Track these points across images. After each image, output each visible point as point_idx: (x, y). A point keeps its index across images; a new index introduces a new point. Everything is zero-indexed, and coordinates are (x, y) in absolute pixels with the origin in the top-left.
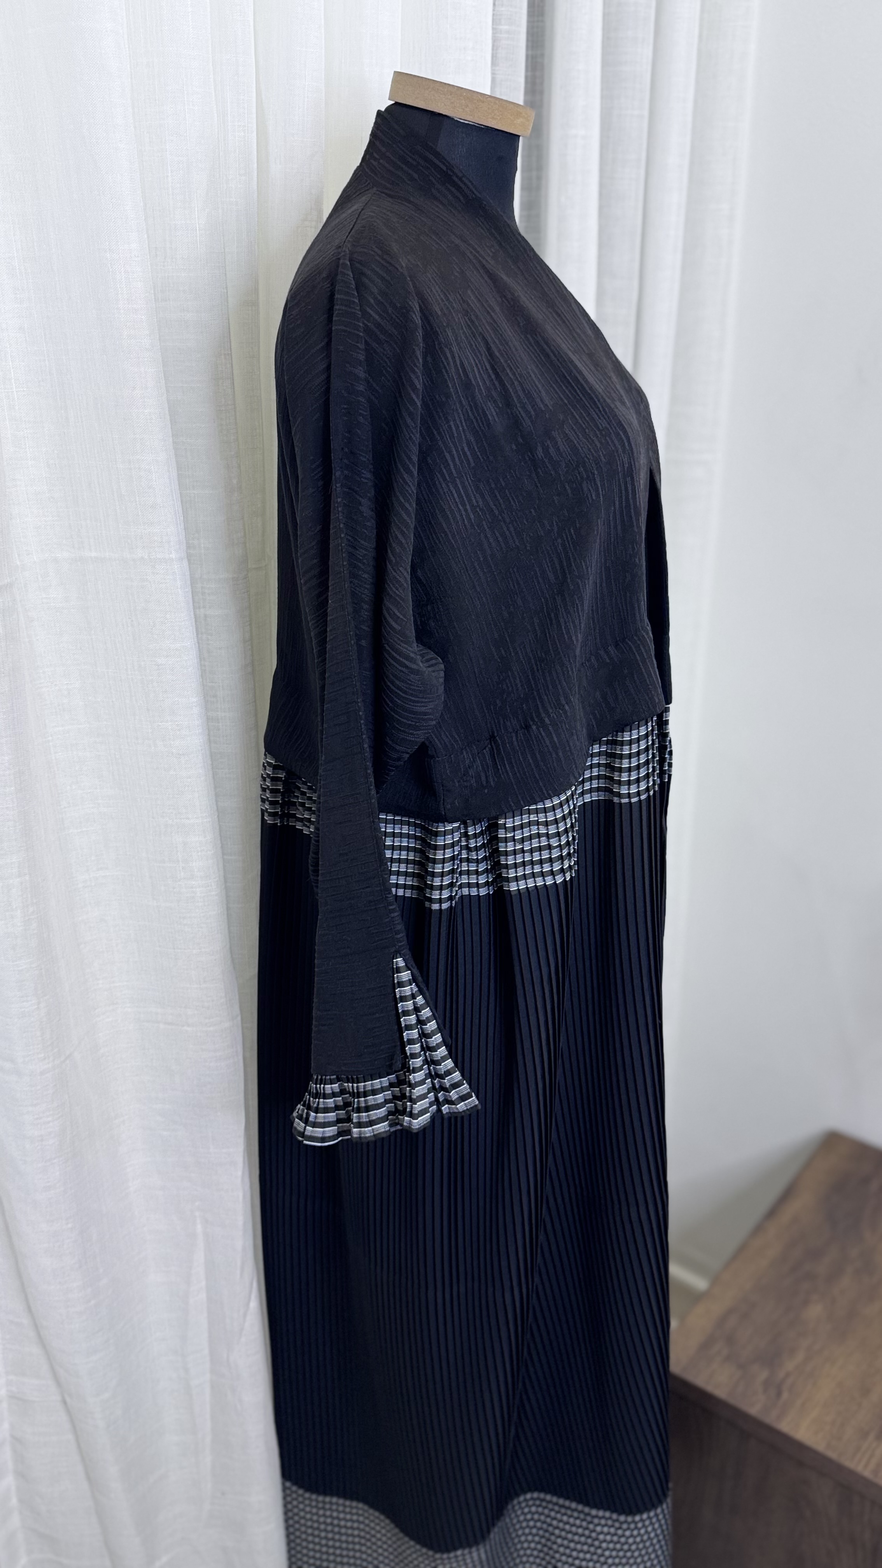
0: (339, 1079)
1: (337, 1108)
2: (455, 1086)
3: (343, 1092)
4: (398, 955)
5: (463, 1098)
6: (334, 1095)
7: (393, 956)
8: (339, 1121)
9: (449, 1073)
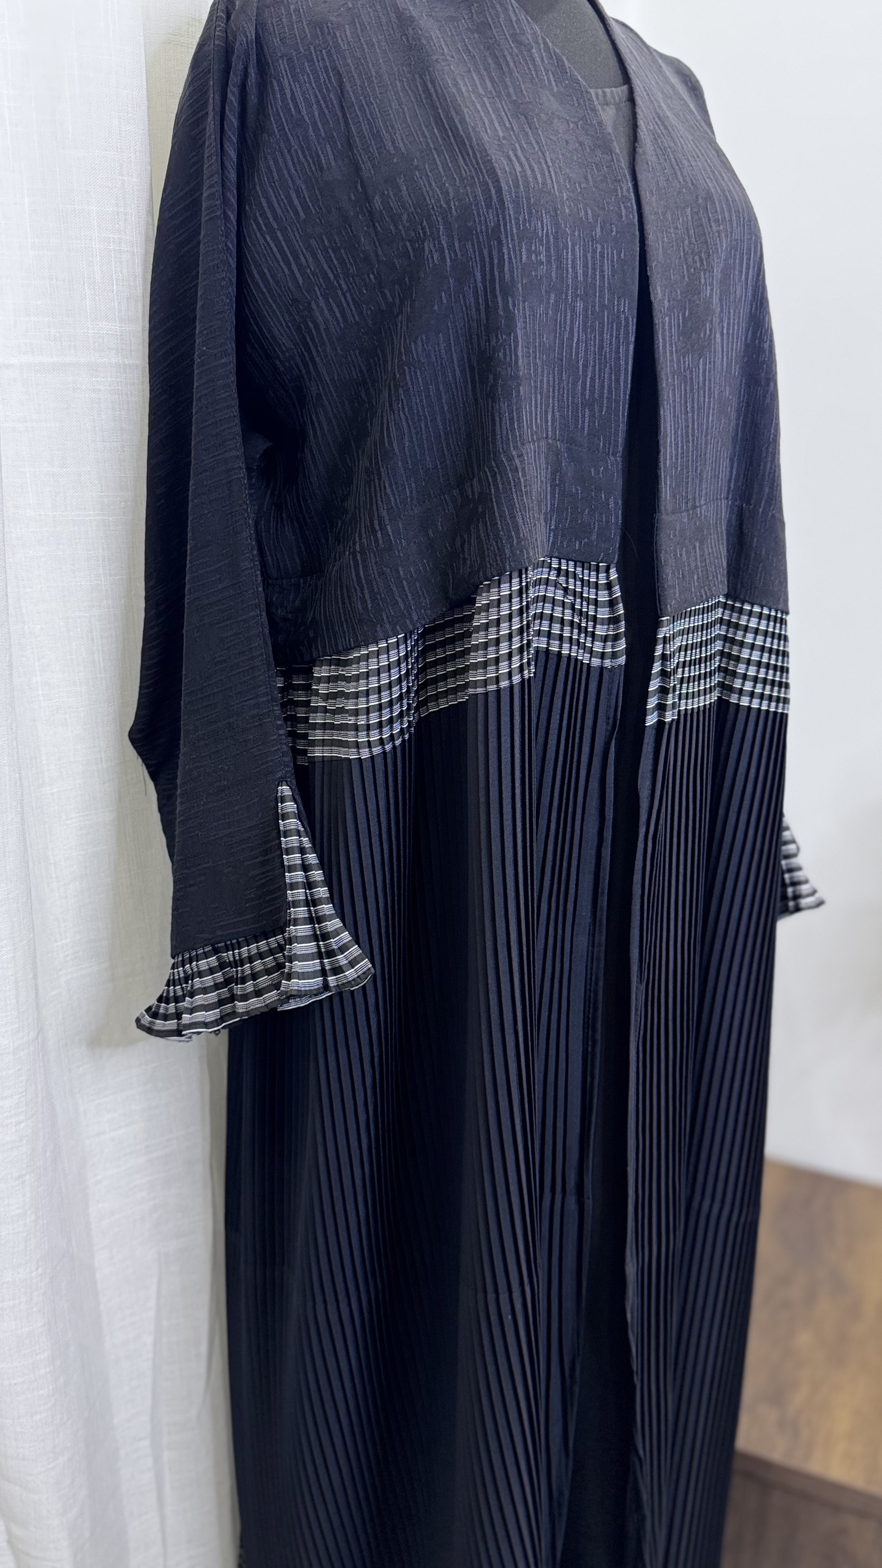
0: (216, 951)
1: (217, 987)
2: (343, 949)
3: (222, 966)
4: (284, 783)
5: (352, 964)
6: (212, 971)
7: (278, 784)
8: (221, 1003)
9: (337, 933)
